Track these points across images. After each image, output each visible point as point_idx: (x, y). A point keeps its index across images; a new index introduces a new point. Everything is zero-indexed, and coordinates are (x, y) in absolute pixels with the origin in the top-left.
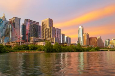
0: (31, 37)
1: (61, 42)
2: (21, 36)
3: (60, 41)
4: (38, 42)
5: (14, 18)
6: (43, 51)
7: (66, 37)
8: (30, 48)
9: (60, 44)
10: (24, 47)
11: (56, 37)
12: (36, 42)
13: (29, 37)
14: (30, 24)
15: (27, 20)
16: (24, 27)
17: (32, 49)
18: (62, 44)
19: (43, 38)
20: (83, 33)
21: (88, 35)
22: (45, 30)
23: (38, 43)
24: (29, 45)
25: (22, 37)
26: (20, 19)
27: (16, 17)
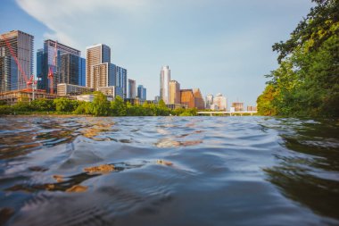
0: (61, 82)
1: (128, 97)
2: (36, 79)
3: (125, 94)
4: (77, 94)
6: (90, 113)
7: (137, 86)
8: (58, 108)
9: (126, 100)
10: (45, 105)
11: (118, 85)
12: (73, 94)
13: (56, 82)
14: (59, 52)
15: (51, 43)
16: (43, 58)
17: (62, 110)
18: (129, 100)
19: (89, 86)
20: (169, 81)
21: (178, 85)
22: (95, 69)
23: (78, 97)
24: (55, 101)
25: (39, 81)
26: (32, 37)
27: (19, 32)
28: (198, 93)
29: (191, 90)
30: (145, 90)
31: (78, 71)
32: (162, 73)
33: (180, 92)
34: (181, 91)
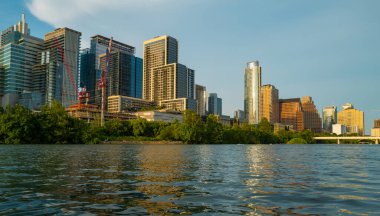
5: (63, 33)
15: (99, 40)
20: (260, 85)
21: (275, 92)
22: (156, 74)
26: (80, 34)
27: (67, 29)
28: (310, 104)
29: (298, 100)
30: (220, 100)
31: (130, 75)
32: (248, 72)
33: (278, 103)
34: (281, 102)
